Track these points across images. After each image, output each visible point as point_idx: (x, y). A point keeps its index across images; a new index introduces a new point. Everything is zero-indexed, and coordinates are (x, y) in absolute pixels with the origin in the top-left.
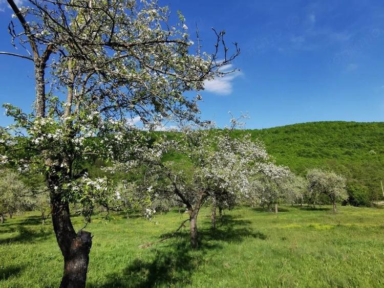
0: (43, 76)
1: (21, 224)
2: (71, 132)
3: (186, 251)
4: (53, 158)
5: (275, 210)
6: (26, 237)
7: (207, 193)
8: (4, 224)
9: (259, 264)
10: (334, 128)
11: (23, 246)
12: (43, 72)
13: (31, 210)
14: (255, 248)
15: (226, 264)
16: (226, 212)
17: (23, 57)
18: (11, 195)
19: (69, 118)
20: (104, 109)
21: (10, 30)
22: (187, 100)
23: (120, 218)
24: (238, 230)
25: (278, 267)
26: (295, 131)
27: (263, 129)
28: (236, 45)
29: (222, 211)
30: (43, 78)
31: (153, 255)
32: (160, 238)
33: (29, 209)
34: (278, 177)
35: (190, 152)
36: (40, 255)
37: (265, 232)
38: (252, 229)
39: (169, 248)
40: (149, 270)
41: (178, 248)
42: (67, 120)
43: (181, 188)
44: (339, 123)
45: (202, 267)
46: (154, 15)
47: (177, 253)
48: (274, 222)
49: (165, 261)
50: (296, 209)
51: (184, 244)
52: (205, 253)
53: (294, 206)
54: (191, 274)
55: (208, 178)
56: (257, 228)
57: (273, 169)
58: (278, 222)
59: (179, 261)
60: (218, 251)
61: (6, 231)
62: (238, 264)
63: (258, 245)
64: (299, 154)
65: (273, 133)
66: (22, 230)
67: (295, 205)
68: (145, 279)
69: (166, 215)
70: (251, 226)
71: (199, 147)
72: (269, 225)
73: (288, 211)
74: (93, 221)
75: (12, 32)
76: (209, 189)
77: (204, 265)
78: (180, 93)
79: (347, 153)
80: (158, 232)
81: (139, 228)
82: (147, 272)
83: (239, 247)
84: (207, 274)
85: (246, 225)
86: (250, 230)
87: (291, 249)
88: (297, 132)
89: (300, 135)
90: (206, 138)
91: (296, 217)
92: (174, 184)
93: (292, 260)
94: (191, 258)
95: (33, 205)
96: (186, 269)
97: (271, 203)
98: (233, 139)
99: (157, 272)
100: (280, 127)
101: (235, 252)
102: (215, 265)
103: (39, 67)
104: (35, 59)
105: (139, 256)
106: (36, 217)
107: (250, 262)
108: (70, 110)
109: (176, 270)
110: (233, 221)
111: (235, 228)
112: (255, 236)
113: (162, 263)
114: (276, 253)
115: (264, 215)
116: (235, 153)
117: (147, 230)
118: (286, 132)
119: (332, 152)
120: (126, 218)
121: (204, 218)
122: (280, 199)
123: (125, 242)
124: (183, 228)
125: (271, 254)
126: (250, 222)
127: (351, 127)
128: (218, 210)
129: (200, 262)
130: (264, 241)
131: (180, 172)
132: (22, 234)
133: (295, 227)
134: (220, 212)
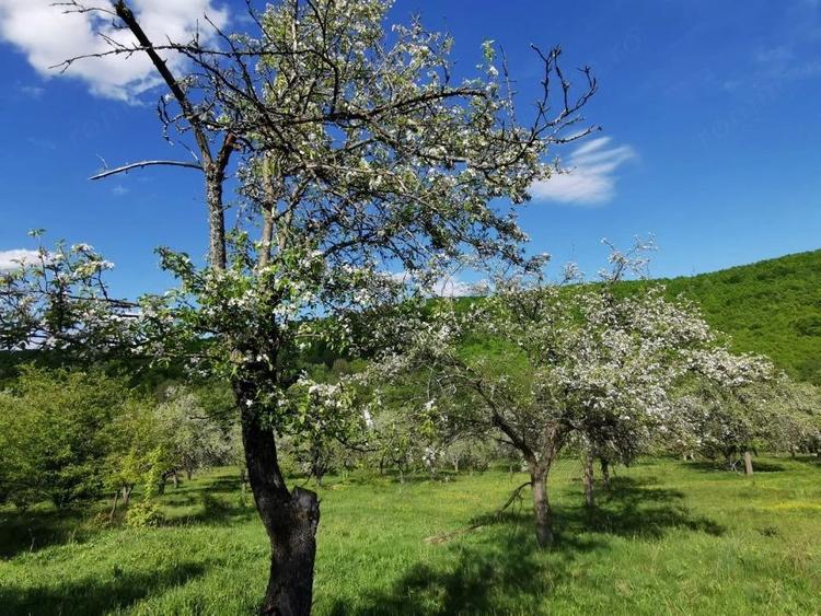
0: (219, 196)
1: (207, 490)
2: (272, 297)
3: (528, 553)
4: (242, 348)
5: (745, 467)
6: (215, 513)
7: (567, 423)
8: (179, 490)
9: (705, 591)
11: (209, 530)
12: (219, 189)
13: (222, 465)
14: (695, 553)
15: (623, 586)
16: (620, 470)
17: (185, 166)
18: (188, 435)
19: (268, 269)
20: (333, 249)
21: (160, 112)
22: (497, 216)
23: (387, 481)
24: (649, 512)
25: (759, 601)
26: (784, 273)
27: (699, 276)
28: (587, 71)
29: (609, 467)
30: (220, 199)
31: (454, 558)
32: (469, 523)
33: (219, 462)
34: (740, 379)
35: (522, 333)
36: (238, 548)
37: (721, 519)
38: (686, 511)
39: (488, 545)
40: (447, 588)
41: (510, 547)
42: (264, 274)
43: (507, 414)
45: (564, 589)
46: (424, 55)
47: (506, 555)
48: (744, 495)
49: (481, 572)
50: (804, 465)
51: (522, 539)
52: (571, 558)
53: (797, 459)
54: (538, 602)
55: (566, 390)
56: (697, 507)
57: (726, 362)
58: (756, 496)
59: (512, 573)
60: (600, 554)
61: (182, 503)
62: (650, 587)
63: (703, 547)
64: (801, 329)
65: (725, 282)
66: (208, 501)
67: (800, 455)
68: (438, 605)
69: (483, 477)
70: (682, 503)
71: (542, 322)
72: (731, 502)
73: (782, 470)
74: (335, 487)
75: (163, 114)
76: (569, 414)
77: (568, 583)
78: (482, 203)
80: (464, 510)
81: (424, 503)
82: (442, 592)
83: (653, 549)
84: (577, 605)
85: (670, 501)
86: (680, 513)
87: (792, 560)
88: (792, 275)
89: (801, 283)
90: (556, 300)
91: (803, 485)
92: (491, 405)
93: (799, 585)
94: (538, 569)
95: (225, 454)
96: (525, 590)
97: (733, 450)
98: (620, 299)
99: (465, 594)
100: (743, 268)
101: (644, 560)
102: (594, 585)
103: (212, 180)
104: (205, 166)
105: (425, 558)
106: (231, 477)
107: (684, 584)
108: (269, 255)
109: (504, 592)
110: (637, 492)
111: (643, 506)
112: (693, 526)
113: (473, 574)
114: (751, 568)
115: (717, 479)
116: (628, 332)
117: (441, 508)
118: (761, 278)
120: (397, 481)
121: (566, 483)
122: (757, 439)
123: (398, 530)
124: (517, 504)
125: (738, 569)
126: (680, 495)
128: (597, 465)
129: (560, 577)
130: (719, 538)
131: (502, 379)
132: (207, 509)
133: (803, 510)
134: (604, 469)
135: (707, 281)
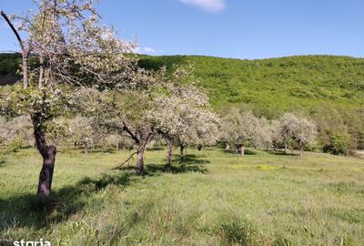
5: (241, 152)
10: (339, 65)
23: (78, 152)
26: (292, 64)
44: (346, 58)
65: (266, 65)
73: (256, 154)
79: (346, 95)
88: (295, 66)
89: (297, 71)
100: (275, 59)
110: (192, 160)
118: (281, 65)
119: (329, 93)
120: (84, 152)
124: (131, 160)
126: (209, 162)
127: (358, 64)
134: (182, 150)
135: (258, 63)
